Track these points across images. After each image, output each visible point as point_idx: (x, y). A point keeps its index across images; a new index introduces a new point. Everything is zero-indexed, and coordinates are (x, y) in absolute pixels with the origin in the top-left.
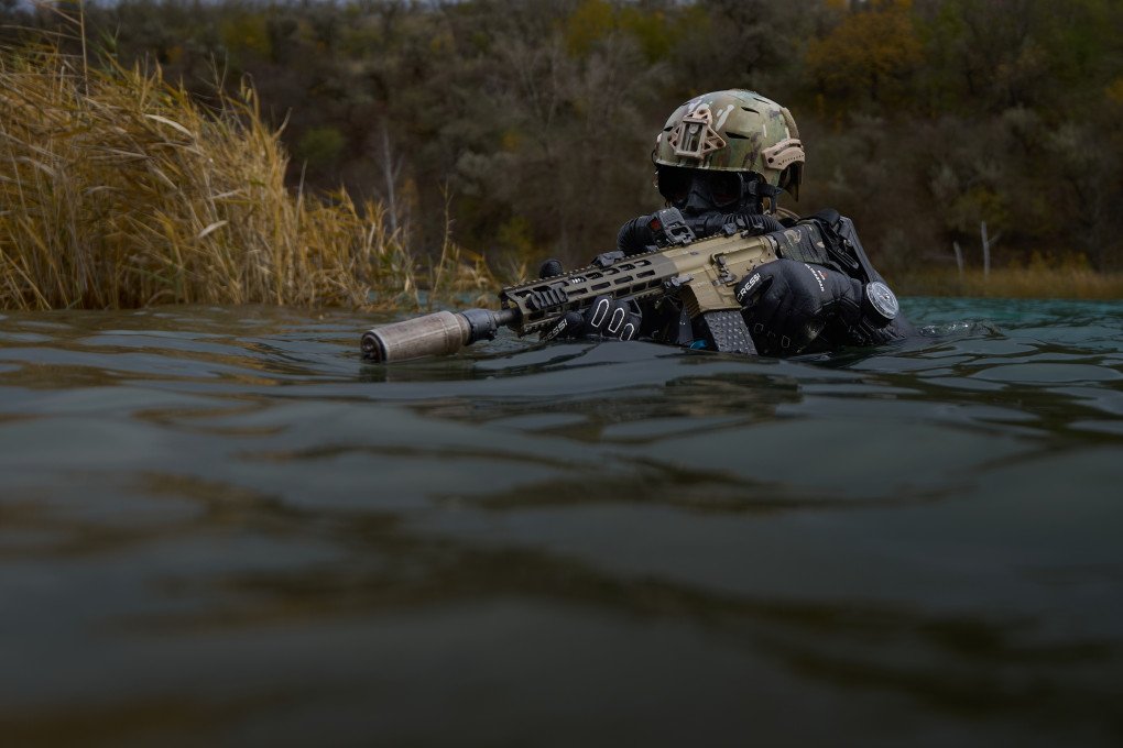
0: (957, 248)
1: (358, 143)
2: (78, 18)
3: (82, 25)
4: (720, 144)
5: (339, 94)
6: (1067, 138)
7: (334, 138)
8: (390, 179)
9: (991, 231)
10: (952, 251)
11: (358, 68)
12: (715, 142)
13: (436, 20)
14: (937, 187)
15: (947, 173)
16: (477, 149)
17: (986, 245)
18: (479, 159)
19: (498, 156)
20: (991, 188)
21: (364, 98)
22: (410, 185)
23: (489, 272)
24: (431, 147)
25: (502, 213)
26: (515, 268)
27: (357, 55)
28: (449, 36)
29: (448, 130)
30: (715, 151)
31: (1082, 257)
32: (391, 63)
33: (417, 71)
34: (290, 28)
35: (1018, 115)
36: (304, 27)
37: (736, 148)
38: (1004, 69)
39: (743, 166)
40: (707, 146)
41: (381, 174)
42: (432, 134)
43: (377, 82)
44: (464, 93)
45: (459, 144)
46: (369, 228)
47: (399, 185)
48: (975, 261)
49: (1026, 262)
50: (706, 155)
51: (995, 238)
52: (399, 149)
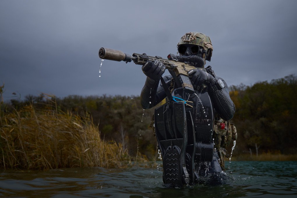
0: (250, 150)
1: (116, 128)
2: (55, 101)
3: (56, 103)
4: (194, 39)
5: (112, 117)
6: (274, 124)
7: (110, 127)
8: (123, 136)
9: (258, 145)
10: (249, 150)
11: (116, 111)
12: (193, 38)
13: (133, 101)
14: (245, 136)
15: (247, 132)
16: (142, 129)
17: (257, 149)
18: (143, 131)
19: (147, 130)
20: (257, 136)
21: (117, 118)
22: (127, 137)
23: (147, 159)
24: (132, 129)
25: (148, 143)
26: (153, 158)
27: (116, 109)
28: (135, 104)
29: (136, 125)
30: (193, 40)
31: (279, 151)
32: (123, 110)
33: (129, 112)
34: (101, 103)
35: (263, 119)
36: (104, 103)
37: (198, 40)
38: (259, 109)
39: (200, 44)
40: (191, 39)
41: (121, 135)
42: (132, 126)
43: (120, 114)
44: (139, 117)
45: (138, 128)
46: (120, 149)
47: (125, 137)
48: (254, 152)
49: (266, 152)
50: (191, 41)
51: (259, 147)
52: (125, 129)
